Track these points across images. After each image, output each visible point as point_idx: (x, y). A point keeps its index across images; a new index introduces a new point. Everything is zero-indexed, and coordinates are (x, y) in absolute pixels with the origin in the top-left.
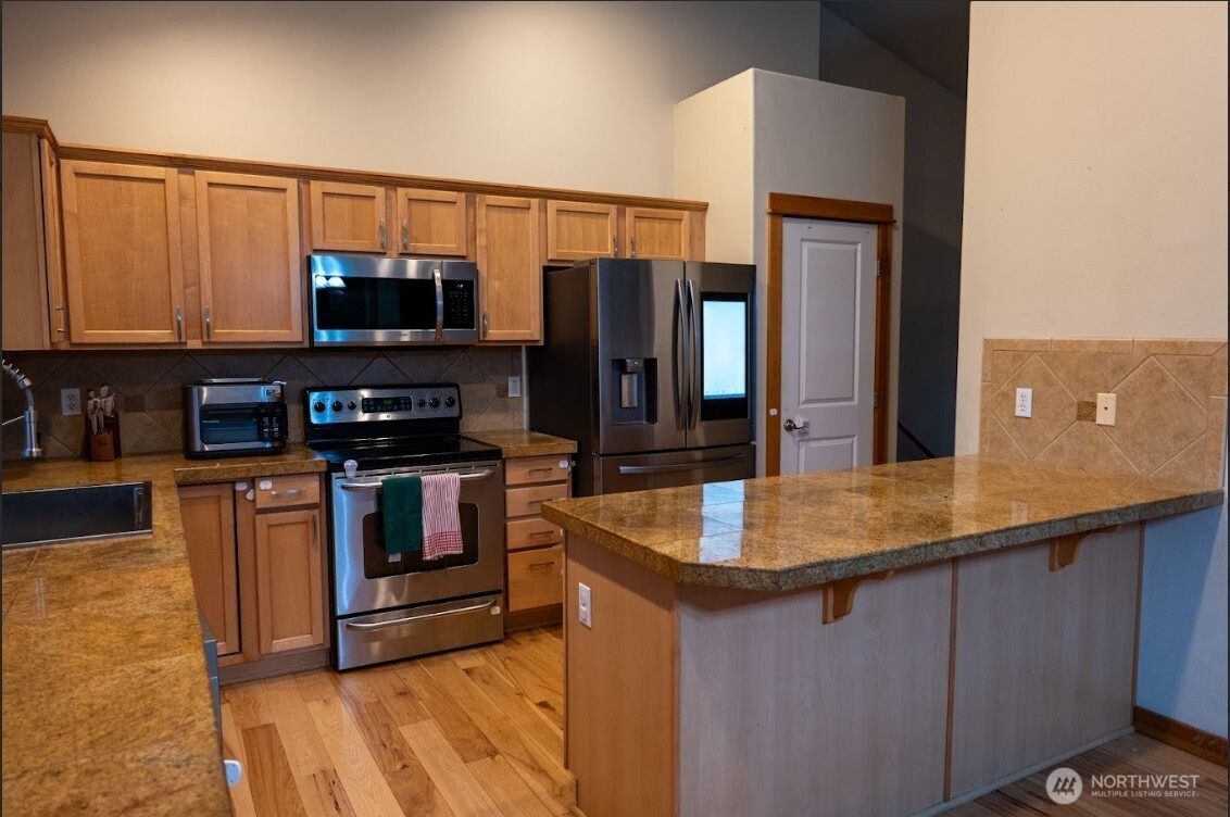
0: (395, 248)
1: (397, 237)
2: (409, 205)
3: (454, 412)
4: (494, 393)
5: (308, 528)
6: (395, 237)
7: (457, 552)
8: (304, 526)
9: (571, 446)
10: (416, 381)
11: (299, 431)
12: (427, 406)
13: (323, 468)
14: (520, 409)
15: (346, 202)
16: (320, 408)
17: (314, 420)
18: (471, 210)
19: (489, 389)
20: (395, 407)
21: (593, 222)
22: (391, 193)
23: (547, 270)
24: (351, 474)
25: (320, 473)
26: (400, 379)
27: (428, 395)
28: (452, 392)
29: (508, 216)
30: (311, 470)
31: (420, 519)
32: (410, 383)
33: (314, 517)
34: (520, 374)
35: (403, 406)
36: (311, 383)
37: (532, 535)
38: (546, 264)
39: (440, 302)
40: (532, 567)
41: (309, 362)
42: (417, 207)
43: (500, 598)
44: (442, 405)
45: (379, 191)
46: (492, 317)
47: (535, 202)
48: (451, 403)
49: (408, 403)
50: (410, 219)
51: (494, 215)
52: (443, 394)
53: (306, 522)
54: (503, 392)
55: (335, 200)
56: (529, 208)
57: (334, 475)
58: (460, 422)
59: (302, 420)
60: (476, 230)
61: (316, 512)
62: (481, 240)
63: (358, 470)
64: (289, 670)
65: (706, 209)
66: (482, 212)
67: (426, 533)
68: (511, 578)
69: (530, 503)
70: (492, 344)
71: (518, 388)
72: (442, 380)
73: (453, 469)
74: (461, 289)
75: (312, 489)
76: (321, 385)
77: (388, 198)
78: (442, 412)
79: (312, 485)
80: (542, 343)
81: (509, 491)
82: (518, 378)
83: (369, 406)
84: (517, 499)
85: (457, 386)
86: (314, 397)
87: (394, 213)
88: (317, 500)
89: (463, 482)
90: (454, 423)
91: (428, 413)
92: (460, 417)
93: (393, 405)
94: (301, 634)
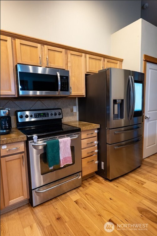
0: (44, 65)
1: (45, 62)
2: (48, 51)
3: (61, 117)
4: (70, 111)
5: (20, 160)
6: (44, 62)
7: (71, 163)
8: (19, 160)
9: (98, 126)
10: (49, 108)
11: (15, 124)
12: (53, 115)
13: (25, 139)
14: (76, 115)
15: (28, 48)
16: (21, 117)
17: (20, 120)
18: (66, 55)
19: (68, 110)
20: (44, 116)
21: (97, 62)
22: (43, 47)
23: (86, 75)
24: (35, 140)
25: (24, 141)
26: (45, 108)
27: (53, 112)
28: (60, 111)
29: (76, 58)
30: (21, 140)
31: (59, 154)
32: (47, 108)
33: (23, 156)
34: (76, 105)
35: (46, 116)
36: (18, 109)
37: (88, 153)
38: (86, 73)
39: (59, 83)
40: (88, 162)
41: (17, 102)
42: (51, 52)
43: (81, 173)
44: (57, 115)
45: (39, 45)
46: (72, 88)
47: (83, 54)
48: (60, 114)
49: (48, 114)
50: (48, 56)
51: (73, 57)
52: (57, 112)
53: (20, 158)
54: (72, 111)
55: (25, 47)
56: (82, 56)
57: (30, 142)
58: (62, 119)
59: (16, 121)
60: (67, 61)
61: (23, 154)
62: (69, 65)
63: (38, 139)
64: (16, 207)
65: (122, 61)
66: (69, 56)
67: (61, 158)
68: (83, 166)
69: (88, 144)
70: (72, 97)
71: (76, 109)
72: (56, 107)
73: (68, 136)
74: (65, 79)
75: (21, 147)
76: (21, 110)
77: (41, 48)
78: (57, 117)
79: (21, 145)
80: (85, 96)
81: (82, 141)
82: (76, 107)
83: (36, 116)
84: (84, 143)
85: (61, 109)
86: (19, 114)
87: (44, 54)
88: (23, 150)
89: (71, 140)
90: (60, 120)
91: (54, 117)
92: (62, 118)
93: (43, 115)
94: (20, 196)
